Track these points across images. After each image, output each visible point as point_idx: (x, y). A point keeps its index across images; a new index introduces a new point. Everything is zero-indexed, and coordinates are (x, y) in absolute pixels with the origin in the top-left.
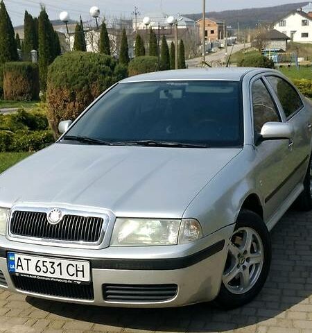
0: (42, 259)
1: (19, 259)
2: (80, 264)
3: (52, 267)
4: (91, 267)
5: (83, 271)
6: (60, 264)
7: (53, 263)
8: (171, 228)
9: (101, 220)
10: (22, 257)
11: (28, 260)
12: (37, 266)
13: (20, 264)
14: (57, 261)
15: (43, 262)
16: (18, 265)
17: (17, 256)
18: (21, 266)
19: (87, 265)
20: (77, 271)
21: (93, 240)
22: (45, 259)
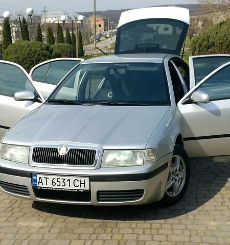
0: (56, 177)
1: (40, 178)
2: (82, 179)
3: (63, 182)
4: (90, 181)
5: (84, 184)
6: (69, 180)
7: (64, 179)
8: (138, 155)
9: (94, 152)
10: (42, 177)
11: (46, 178)
12: (53, 182)
13: (40, 181)
14: (67, 178)
15: (57, 179)
16: (39, 182)
17: (39, 176)
18: (42, 182)
19: (87, 180)
20: (80, 183)
21: (90, 164)
22: (58, 177)
